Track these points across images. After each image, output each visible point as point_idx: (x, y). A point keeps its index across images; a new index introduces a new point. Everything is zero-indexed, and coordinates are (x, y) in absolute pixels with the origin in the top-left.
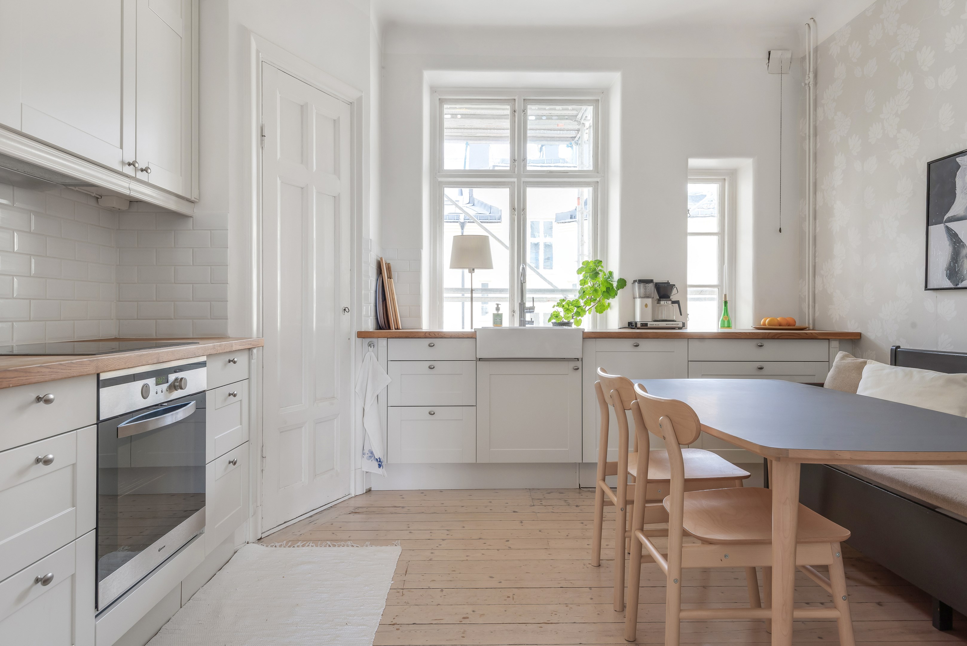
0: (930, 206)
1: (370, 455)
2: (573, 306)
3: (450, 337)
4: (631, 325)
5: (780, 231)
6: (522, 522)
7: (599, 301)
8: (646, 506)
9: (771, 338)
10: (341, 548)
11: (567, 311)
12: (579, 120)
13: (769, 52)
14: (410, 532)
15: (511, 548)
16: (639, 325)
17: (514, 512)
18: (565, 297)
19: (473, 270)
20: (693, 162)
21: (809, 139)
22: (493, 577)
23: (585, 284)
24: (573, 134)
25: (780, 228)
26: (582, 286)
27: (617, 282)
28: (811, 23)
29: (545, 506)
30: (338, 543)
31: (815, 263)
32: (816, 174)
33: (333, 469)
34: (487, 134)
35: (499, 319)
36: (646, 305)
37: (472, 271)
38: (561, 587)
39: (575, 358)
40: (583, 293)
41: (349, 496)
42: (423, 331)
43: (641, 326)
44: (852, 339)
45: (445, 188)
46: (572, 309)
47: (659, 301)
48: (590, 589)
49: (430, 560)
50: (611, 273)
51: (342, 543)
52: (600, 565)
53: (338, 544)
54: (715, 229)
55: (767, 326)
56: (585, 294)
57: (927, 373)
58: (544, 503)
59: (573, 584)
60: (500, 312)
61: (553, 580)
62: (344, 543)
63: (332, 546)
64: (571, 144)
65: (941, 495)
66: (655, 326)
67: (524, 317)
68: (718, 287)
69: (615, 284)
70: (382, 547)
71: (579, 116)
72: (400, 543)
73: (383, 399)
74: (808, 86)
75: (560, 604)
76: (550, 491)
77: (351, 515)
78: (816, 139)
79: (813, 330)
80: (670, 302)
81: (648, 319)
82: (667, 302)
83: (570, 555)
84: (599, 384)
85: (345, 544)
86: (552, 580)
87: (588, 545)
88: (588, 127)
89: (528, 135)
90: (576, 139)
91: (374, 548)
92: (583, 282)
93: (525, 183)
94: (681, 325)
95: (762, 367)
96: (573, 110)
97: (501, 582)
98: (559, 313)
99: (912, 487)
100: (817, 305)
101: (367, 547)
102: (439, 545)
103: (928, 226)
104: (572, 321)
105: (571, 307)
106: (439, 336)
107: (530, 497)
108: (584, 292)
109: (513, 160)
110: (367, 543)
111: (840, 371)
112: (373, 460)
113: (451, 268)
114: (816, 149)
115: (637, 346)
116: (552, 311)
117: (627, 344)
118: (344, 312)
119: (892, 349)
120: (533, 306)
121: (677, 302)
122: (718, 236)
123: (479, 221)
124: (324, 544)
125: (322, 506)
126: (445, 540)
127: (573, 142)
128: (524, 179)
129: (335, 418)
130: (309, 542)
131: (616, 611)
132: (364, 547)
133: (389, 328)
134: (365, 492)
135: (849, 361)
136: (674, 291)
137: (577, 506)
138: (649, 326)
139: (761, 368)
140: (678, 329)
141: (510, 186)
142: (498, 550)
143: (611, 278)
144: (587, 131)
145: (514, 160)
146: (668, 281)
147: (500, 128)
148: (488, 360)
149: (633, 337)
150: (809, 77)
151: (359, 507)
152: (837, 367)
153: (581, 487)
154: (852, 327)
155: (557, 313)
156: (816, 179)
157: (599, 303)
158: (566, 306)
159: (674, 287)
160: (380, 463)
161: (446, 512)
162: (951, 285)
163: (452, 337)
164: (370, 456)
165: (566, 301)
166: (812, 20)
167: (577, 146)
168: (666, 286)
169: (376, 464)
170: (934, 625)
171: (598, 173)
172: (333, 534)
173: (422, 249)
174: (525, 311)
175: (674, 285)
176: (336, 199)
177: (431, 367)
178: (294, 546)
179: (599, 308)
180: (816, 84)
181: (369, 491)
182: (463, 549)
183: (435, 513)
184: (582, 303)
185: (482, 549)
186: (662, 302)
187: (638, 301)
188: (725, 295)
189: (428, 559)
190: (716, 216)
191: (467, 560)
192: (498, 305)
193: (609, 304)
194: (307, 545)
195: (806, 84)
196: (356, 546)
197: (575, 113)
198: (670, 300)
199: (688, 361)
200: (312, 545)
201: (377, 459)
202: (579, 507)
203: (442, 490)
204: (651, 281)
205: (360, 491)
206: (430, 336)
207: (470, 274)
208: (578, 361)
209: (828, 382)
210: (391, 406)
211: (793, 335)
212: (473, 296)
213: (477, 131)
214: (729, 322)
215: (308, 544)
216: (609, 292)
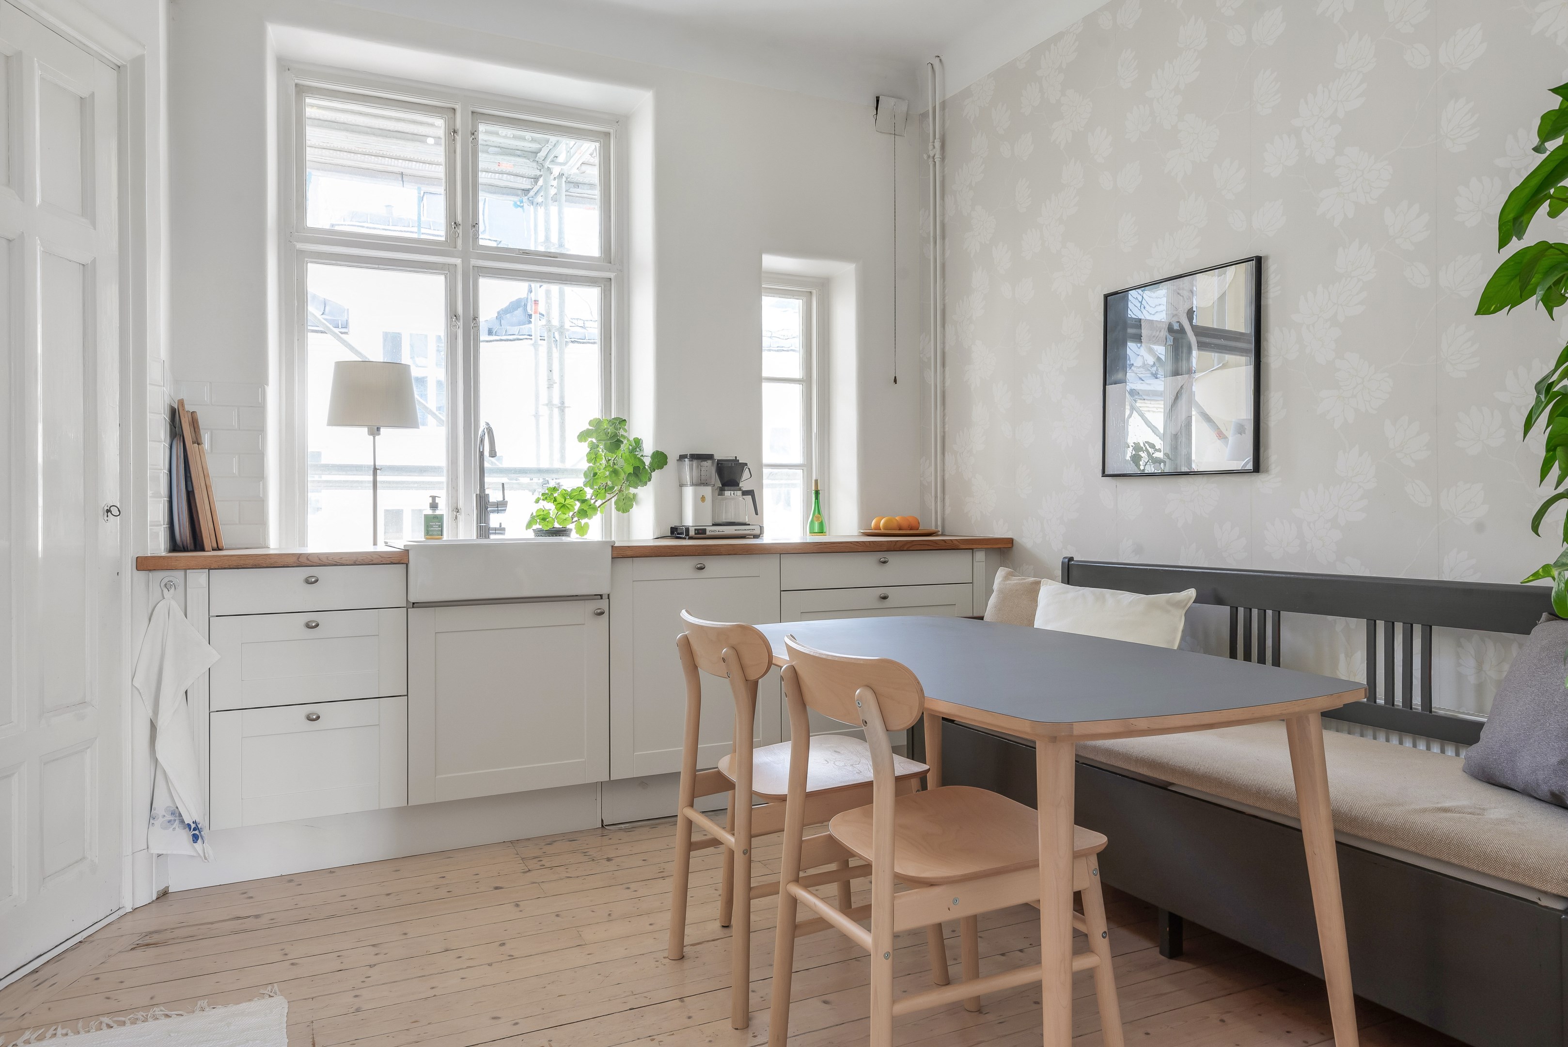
0: (1107, 357)
1: (169, 817)
2: (572, 500)
3: (352, 562)
4: (675, 532)
5: (895, 381)
6: (517, 905)
7: (620, 491)
8: (805, 840)
9: (898, 549)
10: (140, 1026)
11: (562, 509)
12: (540, 161)
13: (877, 97)
14: (292, 964)
15: (513, 956)
16: (692, 533)
17: (496, 888)
18: (558, 484)
19: (378, 429)
20: (771, 262)
21: (935, 243)
22: (499, 1018)
23: (597, 460)
24: (525, 184)
25: (895, 377)
26: (591, 465)
27: (651, 457)
28: (936, 62)
29: (551, 868)
30: (129, 1017)
31: (944, 432)
32: (944, 297)
33: (84, 858)
34: (378, 166)
35: (437, 525)
36: (703, 498)
37: (375, 431)
38: (630, 1009)
39: (595, 595)
40: (592, 476)
41: (121, 913)
42: (271, 552)
43: (695, 534)
44: (1000, 548)
45: (309, 264)
46: (571, 506)
47: (721, 491)
48: (683, 1001)
49: (358, 1010)
50: (638, 443)
51: (140, 1014)
52: (683, 957)
53: (129, 1019)
54: (797, 372)
55: (883, 531)
56: (597, 478)
57: (1122, 596)
58: (546, 862)
59: (650, 998)
60: (438, 512)
61: (612, 998)
62: (144, 1014)
63: (115, 1025)
64: (522, 202)
65: (1179, 767)
66: (717, 533)
67: (487, 521)
68: (802, 468)
69: (647, 461)
70: (241, 1005)
71: (542, 154)
72: (279, 990)
73: (199, 698)
74: (932, 160)
75: (639, 1039)
76: (550, 840)
77: (139, 953)
78: (944, 243)
79: (942, 535)
80: (739, 493)
81: (706, 522)
82: (735, 492)
83: (626, 949)
84: (686, 639)
85: (147, 1015)
86: (610, 1000)
87: (651, 925)
88: (556, 176)
89: (481, 180)
90: (532, 193)
91: (220, 1011)
92: (593, 456)
93: (476, 268)
94: (757, 532)
95: (886, 595)
96: (533, 140)
97: (516, 1024)
98: (549, 513)
99: (1138, 759)
100: (947, 497)
101: (204, 1012)
102: (366, 977)
103: (1106, 385)
104: (569, 526)
105: (568, 501)
106: (330, 562)
107: (517, 856)
108: (595, 474)
109: (453, 224)
110: (199, 1003)
111: (1006, 597)
112: (177, 828)
113: (327, 425)
114: (944, 259)
115: (701, 568)
116: (534, 508)
117: (683, 567)
118: (107, 516)
119: (1063, 563)
120: (504, 499)
121: (750, 493)
122: (801, 385)
123: (336, 330)
124: (93, 1024)
125: (61, 944)
126: (375, 965)
127: (525, 199)
128: (474, 262)
129: (88, 748)
130: (54, 1028)
131: (737, 1029)
132: (196, 1013)
133: (202, 549)
134: (154, 898)
135: (1016, 582)
136: (746, 474)
137: (609, 860)
138: (708, 533)
139: (885, 598)
140: (754, 538)
141: (446, 272)
142: (490, 965)
143: (637, 449)
144: (555, 183)
145: (455, 223)
146: (736, 457)
147: (383, 154)
148: (434, 604)
149: (696, 554)
150: (934, 147)
151: (151, 933)
152: (1001, 591)
153: (605, 823)
154: (999, 531)
155: (545, 512)
156: (944, 305)
157: (620, 494)
158: (560, 500)
159: (745, 467)
160: (197, 832)
161: (357, 911)
162: (1135, 470)
163: (357, 563)
164: (169, 821)
165: (560, 491)
166: (938, 59)
167: (532, 206)
168: (733, 465)
169: (185, 836)
170: (1162, 953)
171: (610, 263)
172: (108, 998)
173: (267, 385)
174: (488, 509)
175: (746, 464)
176: (88, 271)
177: (310, 624)
178: (14, 1043)
179: (621, 504)
180: (943, 159)
181: (164, 894)
182: (420, 977)
183: (333, 916)
184: (589, 492)
185: (458, 970)
186: (727, 493)
187: (689, 492)
188: (816, 481)
189: (352, 1010)
190: (798, 350)
191: (435, 996)
192: (434, 498)
193: (635, 495)
194: (48, 1035)
195: (929, 157)
196: (177, 1015)
197: (534, 146)
198: (740, 490)
199: (781, 591)
200: (64, 1031)
201: (189, 825)
202: (613, 861)
203: (332, 870)
204: (710, 457)
205: (145, 896)
206: (308, 562)
207: (372, 437)
208: (601, 598)
209: (988, 615)
210: (217, 711)
211: (928, 544)
212: (378, 480)
213: (335, 154)
214: (821, 525)
215: (51, 1032)
216: (639, 474)
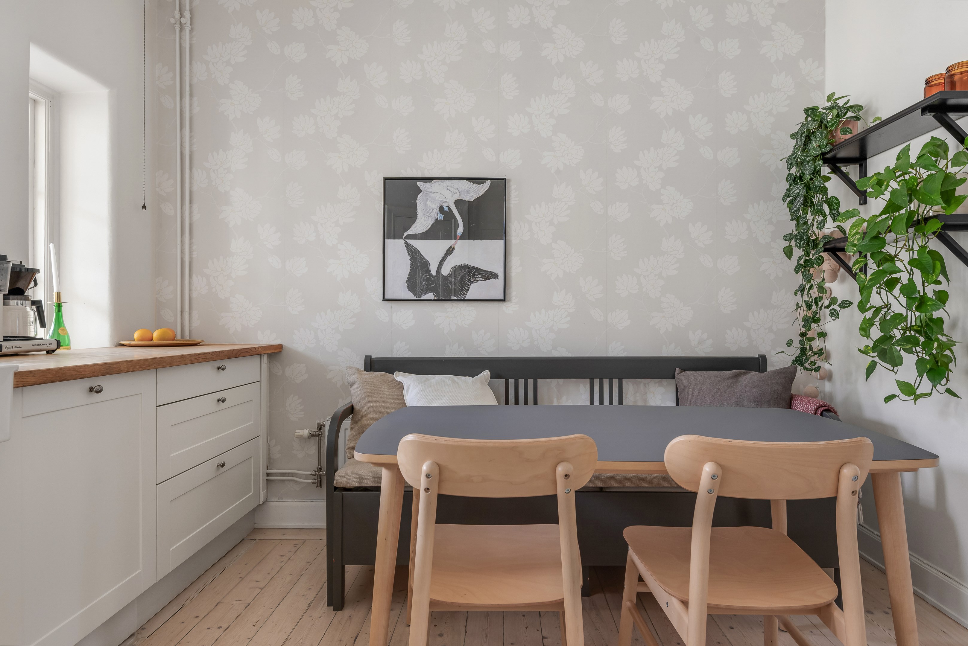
5: (144, 208)
25: (144, 205)
47: (9, 299)
80: (28, 303)
82: (24, 301)
94: (54, 347)
95: (224, 398)
103: (385, 240)
115: (99, 391)
119: (364, 360)
121: (37, 303)
136: (35, 281)
139: (223, 401)
146: (21, 262)
150: (183, 16)
162: (411, 296)
180: (192, 29)
186: (13, 303)
188: (58, 294)
198: (27, 298)
214: (68, 337)
